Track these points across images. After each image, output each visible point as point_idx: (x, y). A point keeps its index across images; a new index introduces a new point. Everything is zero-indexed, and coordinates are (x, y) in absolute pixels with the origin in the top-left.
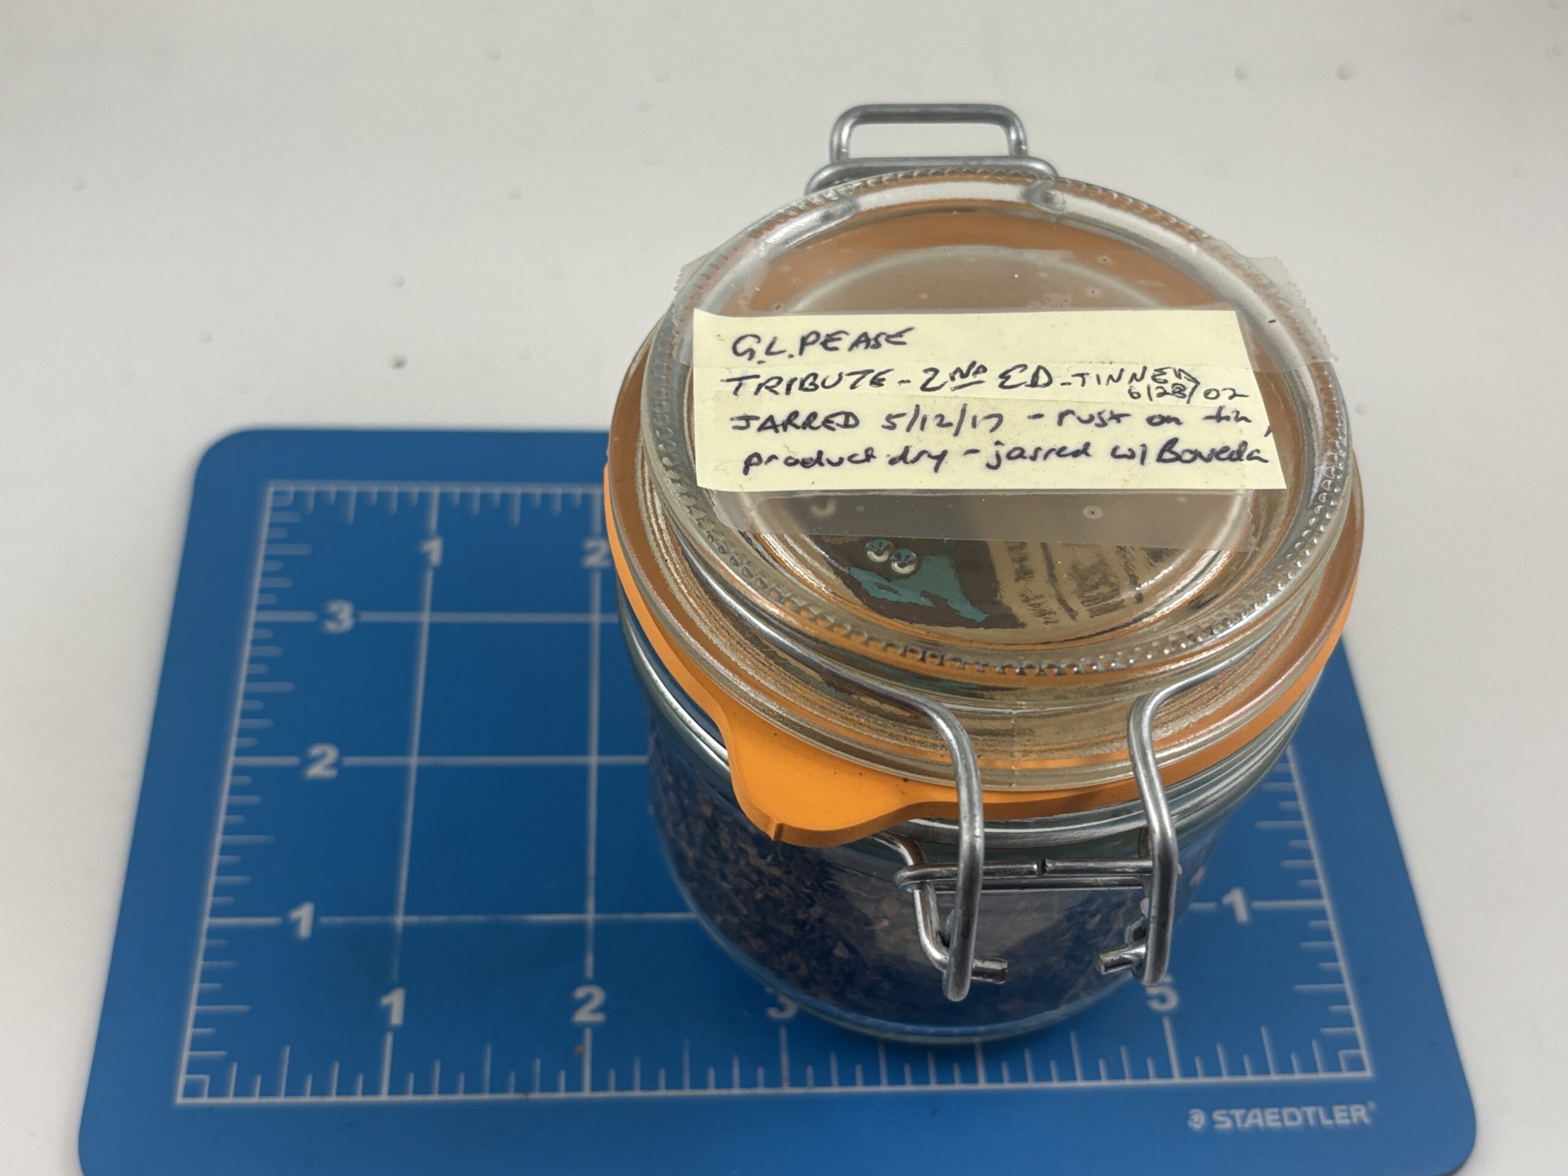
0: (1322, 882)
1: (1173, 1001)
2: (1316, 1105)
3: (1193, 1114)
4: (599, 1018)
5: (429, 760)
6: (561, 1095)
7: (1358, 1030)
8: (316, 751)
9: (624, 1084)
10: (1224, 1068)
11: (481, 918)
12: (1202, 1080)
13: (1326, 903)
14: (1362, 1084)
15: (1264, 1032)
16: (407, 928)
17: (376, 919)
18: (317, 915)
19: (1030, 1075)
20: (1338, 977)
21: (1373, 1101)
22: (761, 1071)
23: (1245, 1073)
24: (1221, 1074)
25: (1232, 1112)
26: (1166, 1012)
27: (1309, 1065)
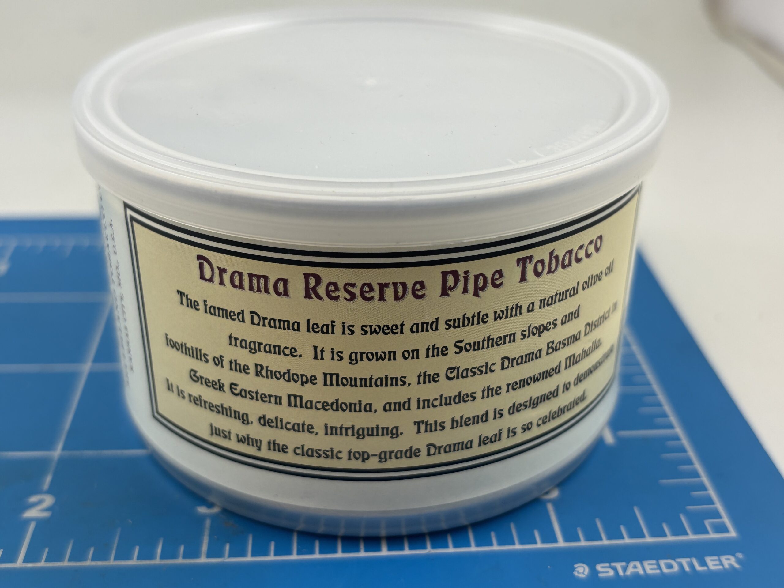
0: (673, 419)
1: (554, 492)
2: (690, 557)
3: (576, 568)
4: (45, 515)
7: (719, 506)
9: (55, 556)
10: (603, 536)
12: (583, 543)
13: (679, 430)
14: (729, 542)
15: (636, 510)
19: (429, 545)
20: (697, 475)
21: (740, 552)
22: (182, 549)
23: (622, 538)
24: (601, 539)
25: (613, 564)
26: (550, 501)
27: (679, 530)
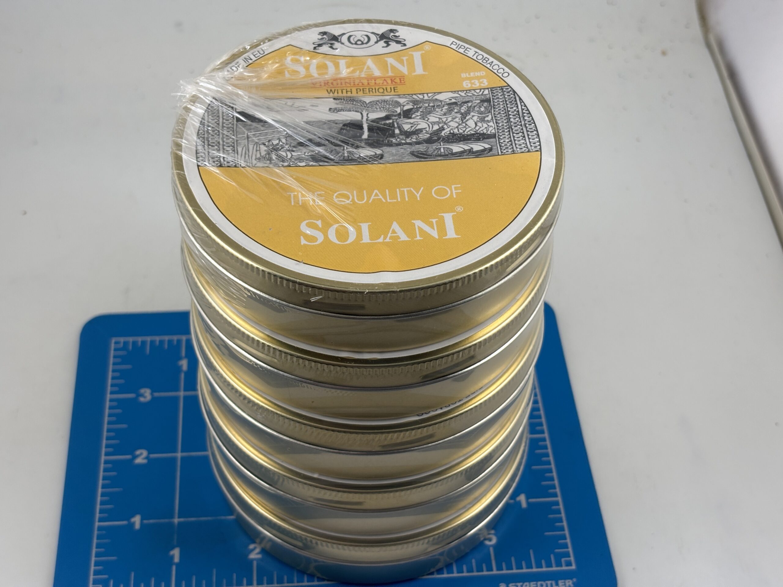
0: (558, 490)
1: (494, 541)
2: (552, 580)
4: (259, 556)
5: (185, 454)
6: (245, 586)
7: (570, 550)
8: (138, 452)
9: (270, 582)
10: (514, 567)
11: (209, 519)
12: (504, 572)
13: (559, 499)
14: (571, 571)
15: (531, 552)
16: (179, 523)
17: (166, 520)
18: (142, 519)
20: (563, 529)
21: (574, 578)
23: (523, 568)
24: (513, 569)
25: (517, 584)
26: (492, 546)
27: (549, 565)
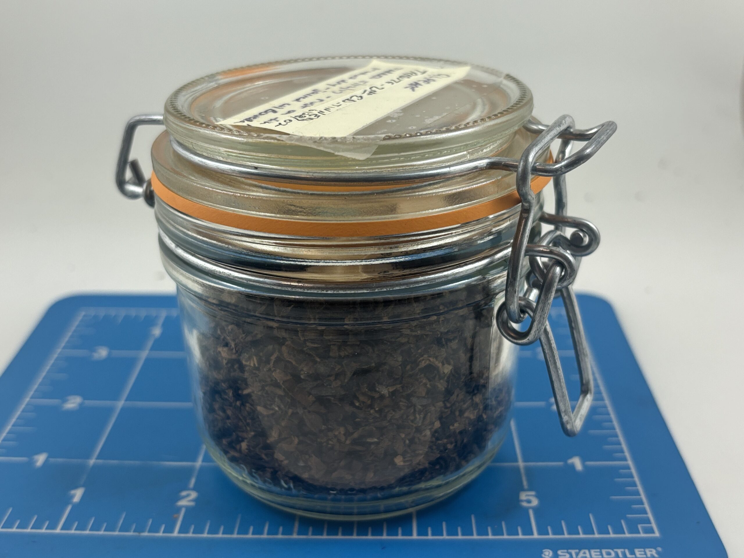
0: (627, 454)
1: (535, 502)
2: (624, 548)
3: (544, 552)
4: (192, 504)
5: (130, 403)
6: (160, 534)
7: (650, 515)
8: (70, 398)
9: (199, 530)
10: (565, 532)
11: (137, 463)
12: (551, 536)
13: (630, 462)
14: (653, 540)
15: (591, 516)
16: (95, 465)
17: (80, 461)
18: (48, 457)
19: (445, 533)
20: (637, 493)
21: (659, 547)
22: (281, 529)
23: (579, 534)
24: (563, 534)
25: (570, 551)
26: (531, 508)
27: (619, 530)
